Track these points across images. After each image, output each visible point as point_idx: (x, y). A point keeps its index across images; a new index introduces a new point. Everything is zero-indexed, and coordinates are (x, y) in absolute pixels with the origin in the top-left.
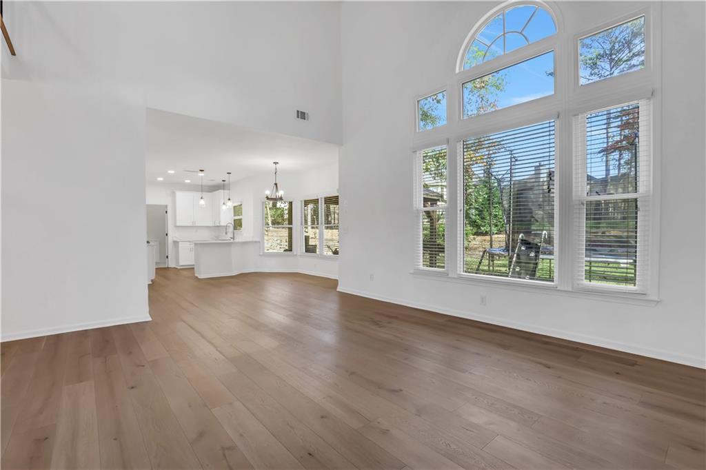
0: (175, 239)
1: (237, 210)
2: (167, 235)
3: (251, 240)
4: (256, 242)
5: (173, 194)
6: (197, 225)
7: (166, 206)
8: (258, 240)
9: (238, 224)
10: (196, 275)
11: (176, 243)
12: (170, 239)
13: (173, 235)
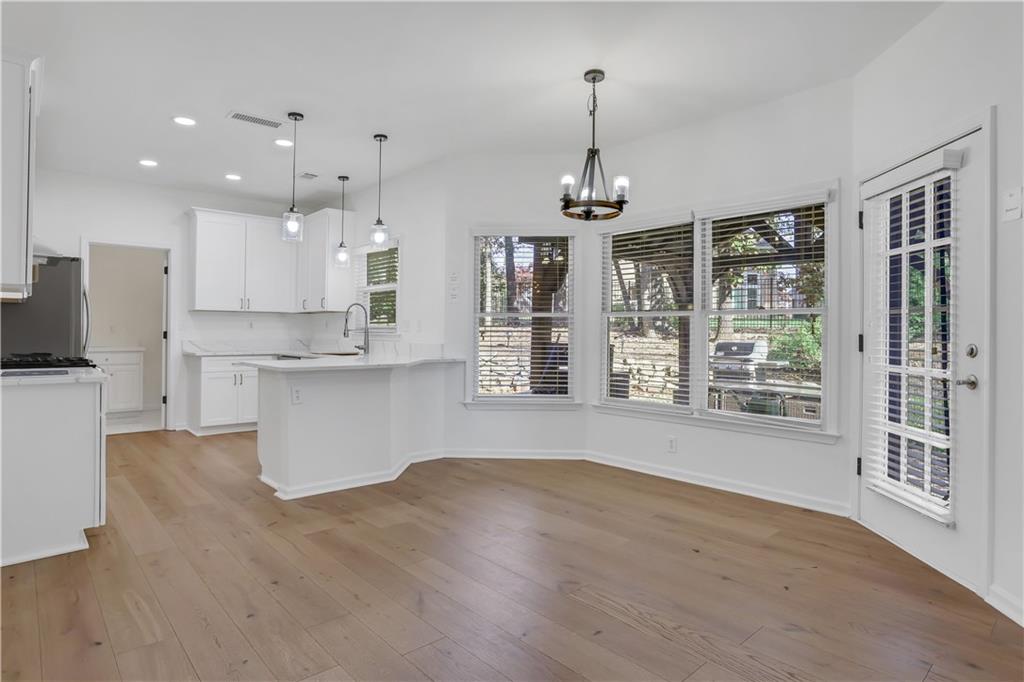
0: (190, 349)
1: (384, 264)
2: (165, 335)
3: (435, 356)
4: (453, 363)
5: (189, 217)
6: (253, 308)
7: (167, 252)
8: (459, 357)
9: (383, 307)
10: (264, 478)
11: (192, 361)
12: (176, 346)
13: (183, 336)
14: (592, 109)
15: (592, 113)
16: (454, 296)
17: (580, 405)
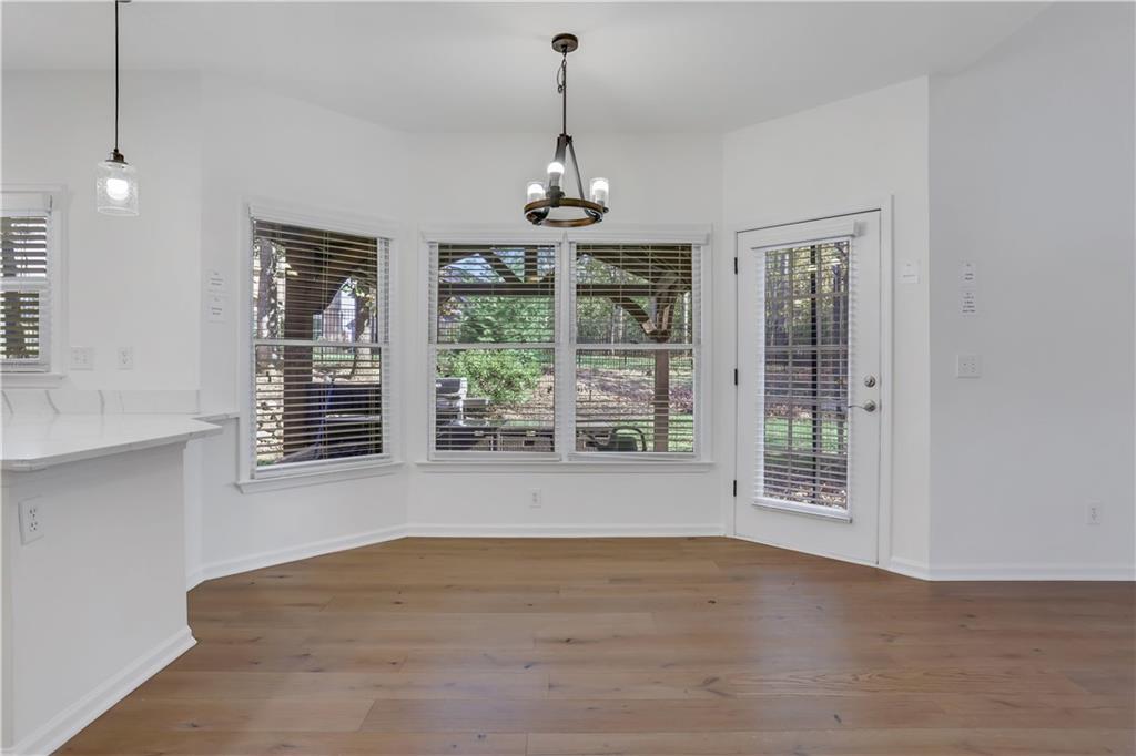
14: (561, 83)
15: (562, 88)
16: (216, 311)
17: (400, 465)
